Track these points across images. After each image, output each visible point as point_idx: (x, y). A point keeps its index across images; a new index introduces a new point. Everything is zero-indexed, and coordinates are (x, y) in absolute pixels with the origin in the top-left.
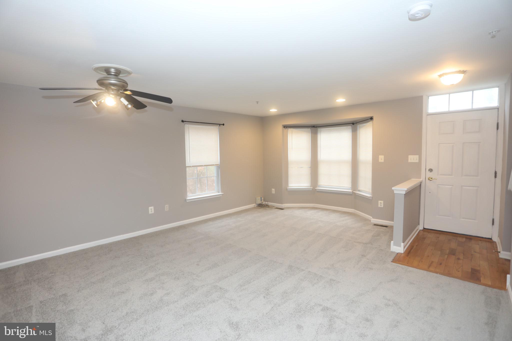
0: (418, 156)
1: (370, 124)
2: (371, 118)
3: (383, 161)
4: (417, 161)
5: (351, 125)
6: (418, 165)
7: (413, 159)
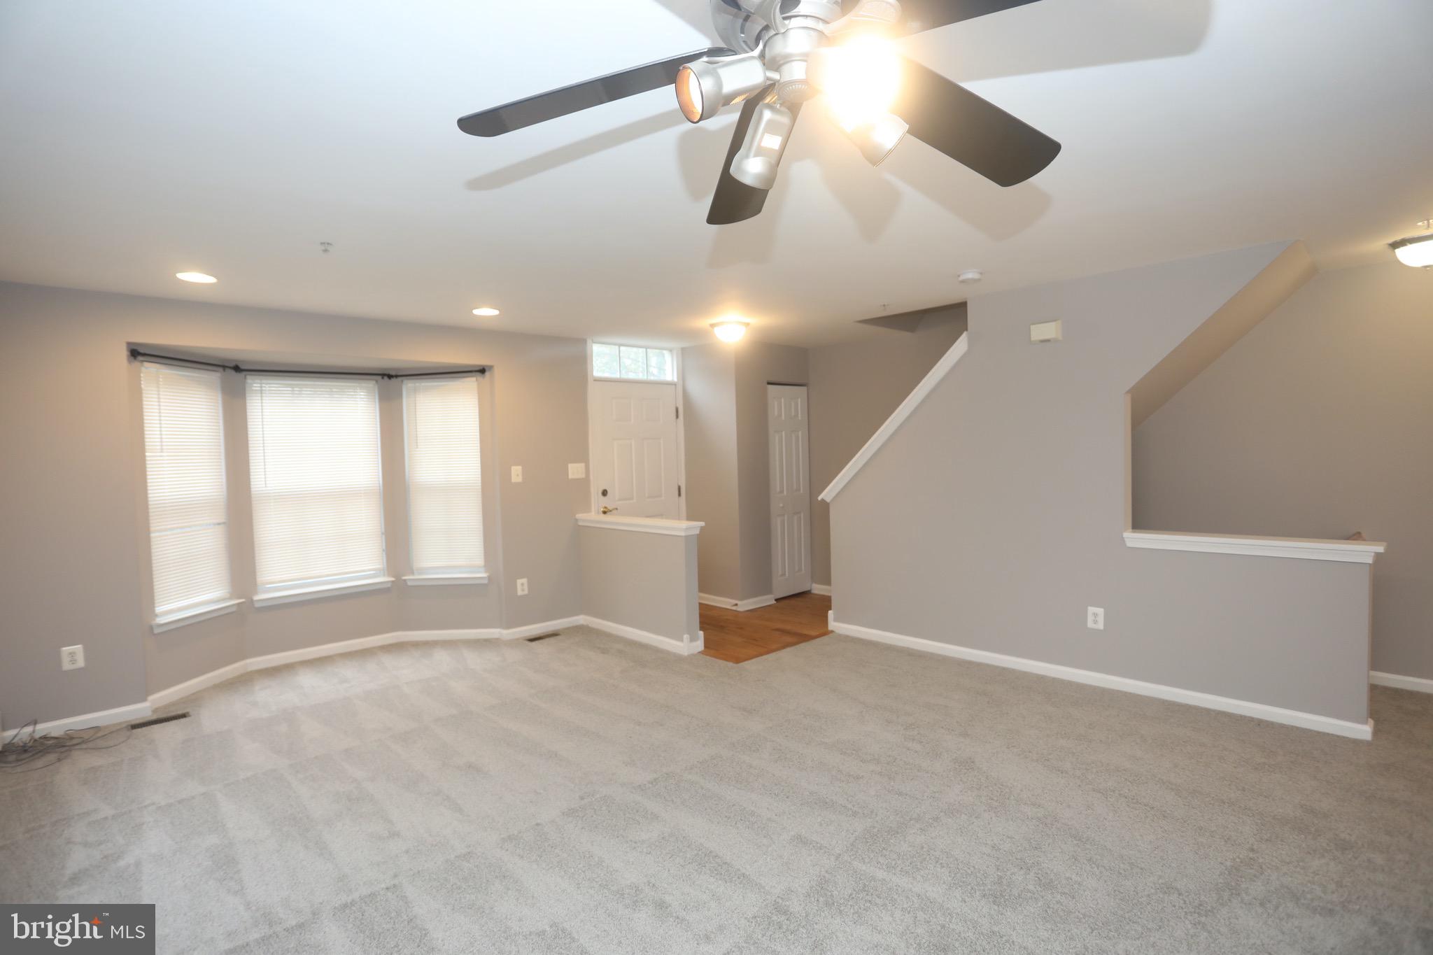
0: (583, 465)
1: (471, 383)
2: (482, 371)
3: (519, 479)
4: (583, 476)
5: (377, 381)
6: (584, 483)
7: (575, 470)
